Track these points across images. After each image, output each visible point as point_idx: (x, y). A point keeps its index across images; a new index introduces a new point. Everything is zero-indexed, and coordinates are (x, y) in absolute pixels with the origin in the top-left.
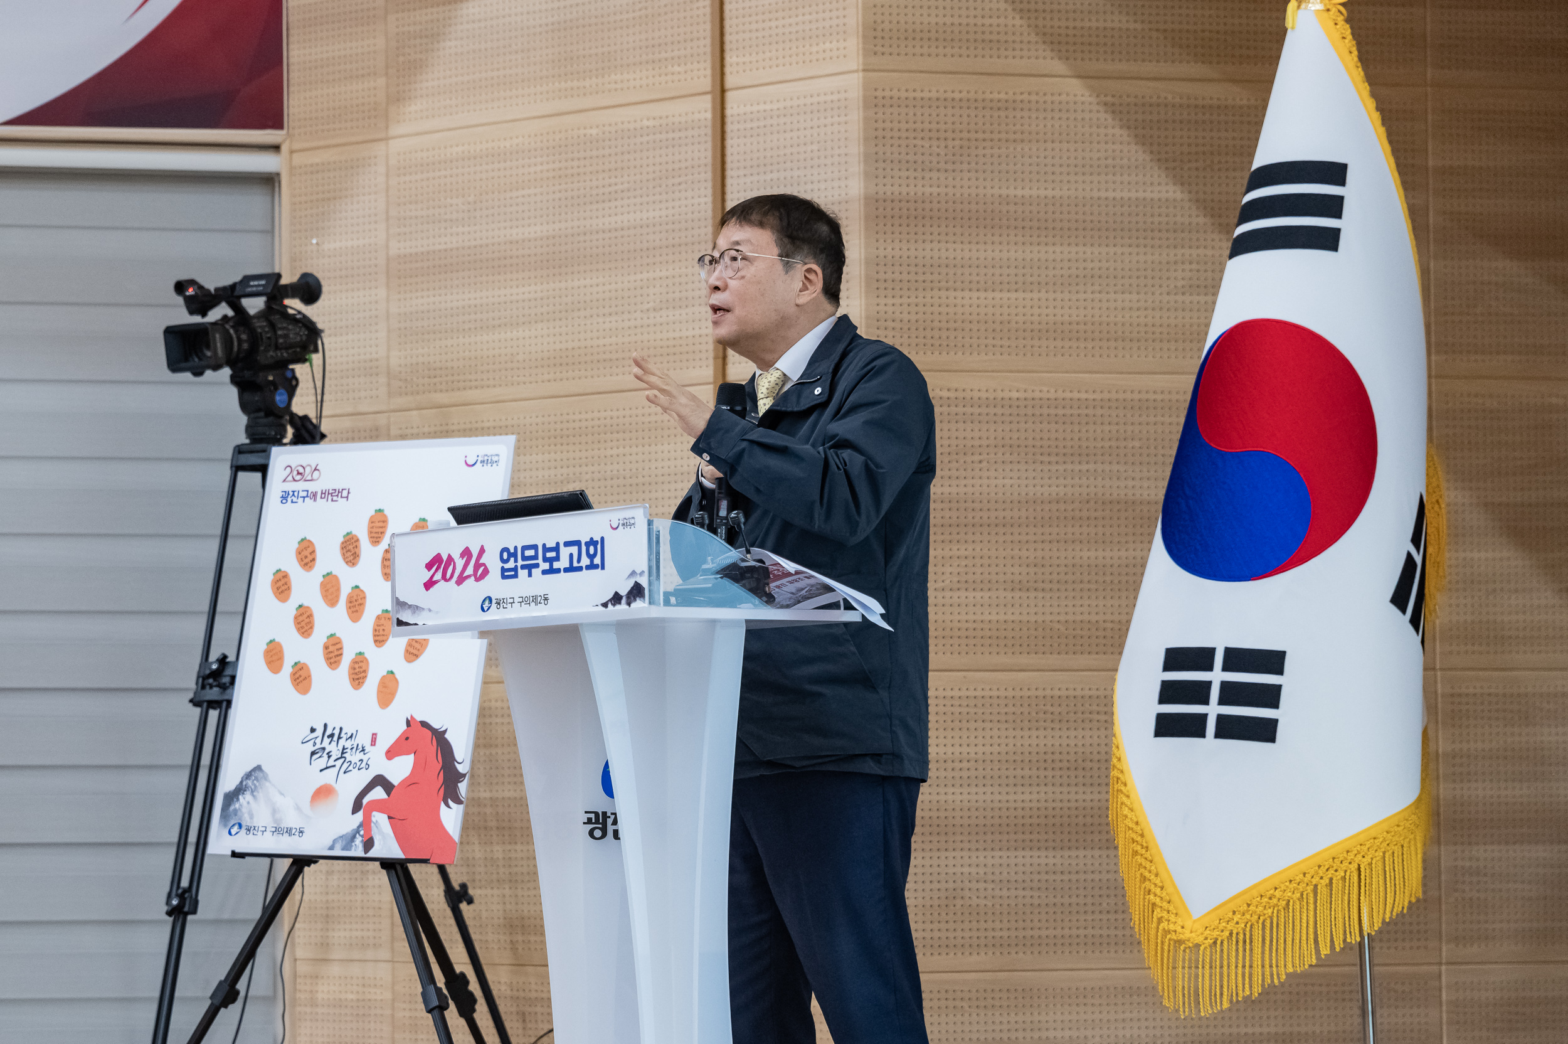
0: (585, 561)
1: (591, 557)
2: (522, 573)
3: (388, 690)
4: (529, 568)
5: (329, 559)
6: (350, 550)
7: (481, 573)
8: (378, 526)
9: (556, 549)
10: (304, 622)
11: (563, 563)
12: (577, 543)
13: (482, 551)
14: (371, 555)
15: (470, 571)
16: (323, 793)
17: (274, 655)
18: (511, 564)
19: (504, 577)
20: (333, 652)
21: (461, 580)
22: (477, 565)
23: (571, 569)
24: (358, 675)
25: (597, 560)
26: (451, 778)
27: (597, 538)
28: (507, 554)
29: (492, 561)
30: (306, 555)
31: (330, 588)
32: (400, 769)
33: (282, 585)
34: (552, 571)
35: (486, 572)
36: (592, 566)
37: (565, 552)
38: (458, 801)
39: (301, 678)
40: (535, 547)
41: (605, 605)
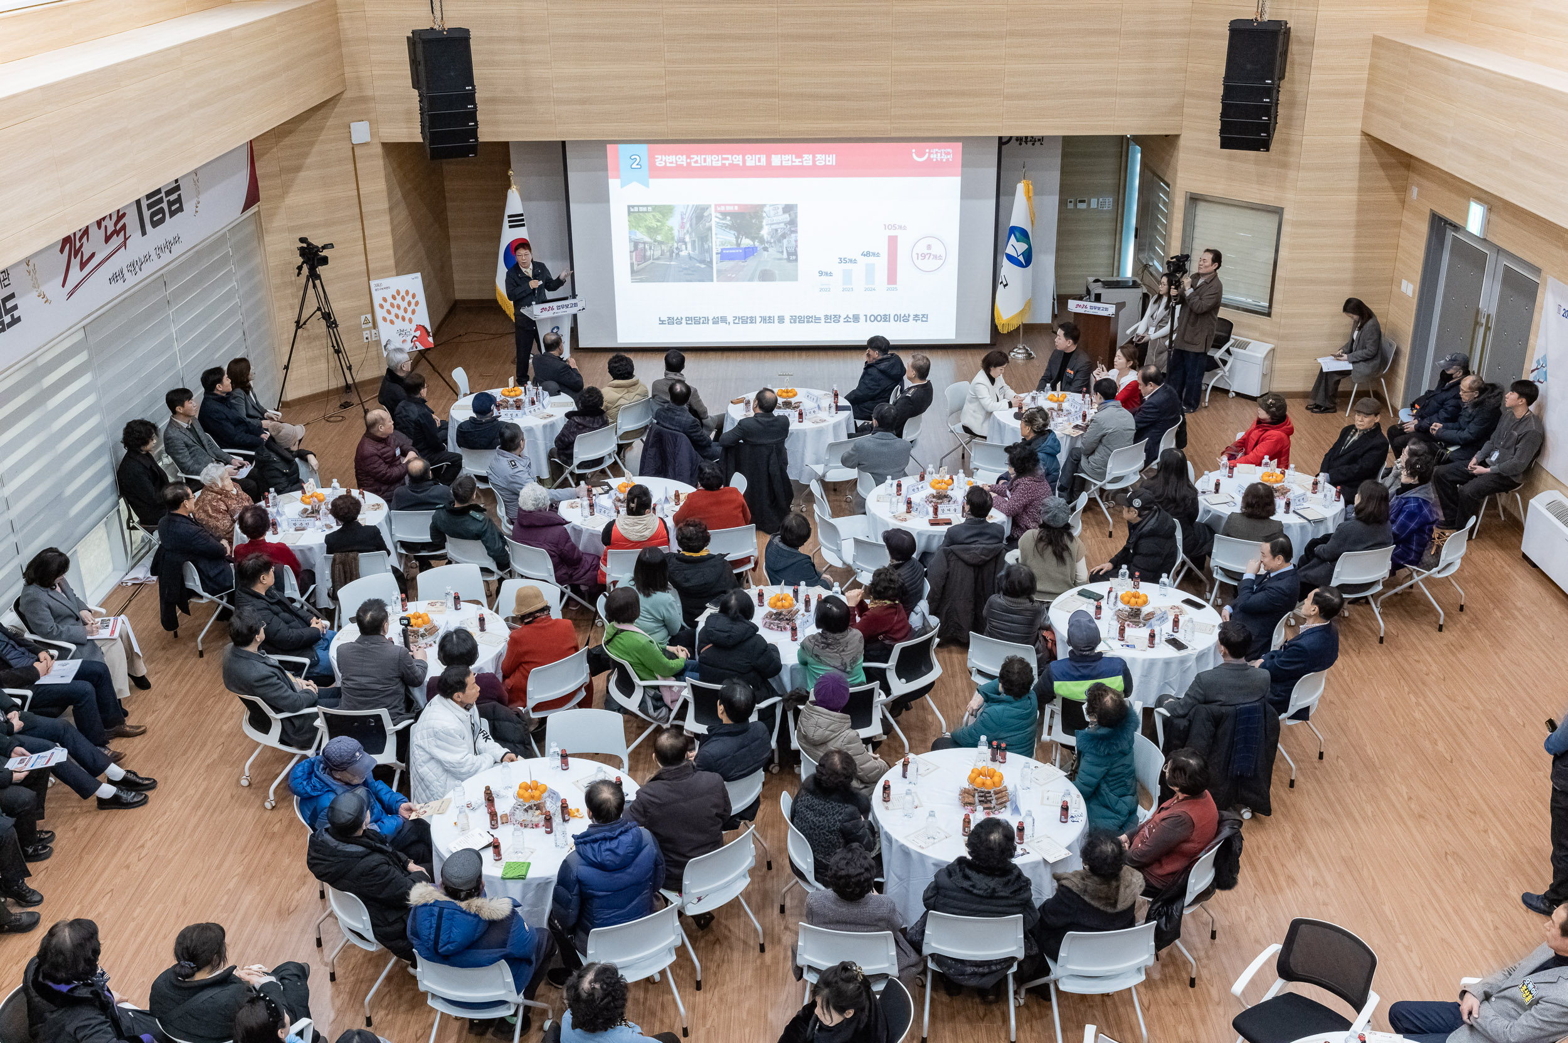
3: (410, 321)
5: (390, 300)
6: (394, 297)
8: (398, 292)
10: (389, 312)
14: (399, 298)
16: (404, 341)
17: (385, 319)
19: (558, 309)
20: (397, 316)
24: (403, 319)
26: (428, 333)
30: (385, 300)
31: (392, 305)
32: (418, 334)
33: (382, 306)
38: (431, 335)
39: (392, 322)
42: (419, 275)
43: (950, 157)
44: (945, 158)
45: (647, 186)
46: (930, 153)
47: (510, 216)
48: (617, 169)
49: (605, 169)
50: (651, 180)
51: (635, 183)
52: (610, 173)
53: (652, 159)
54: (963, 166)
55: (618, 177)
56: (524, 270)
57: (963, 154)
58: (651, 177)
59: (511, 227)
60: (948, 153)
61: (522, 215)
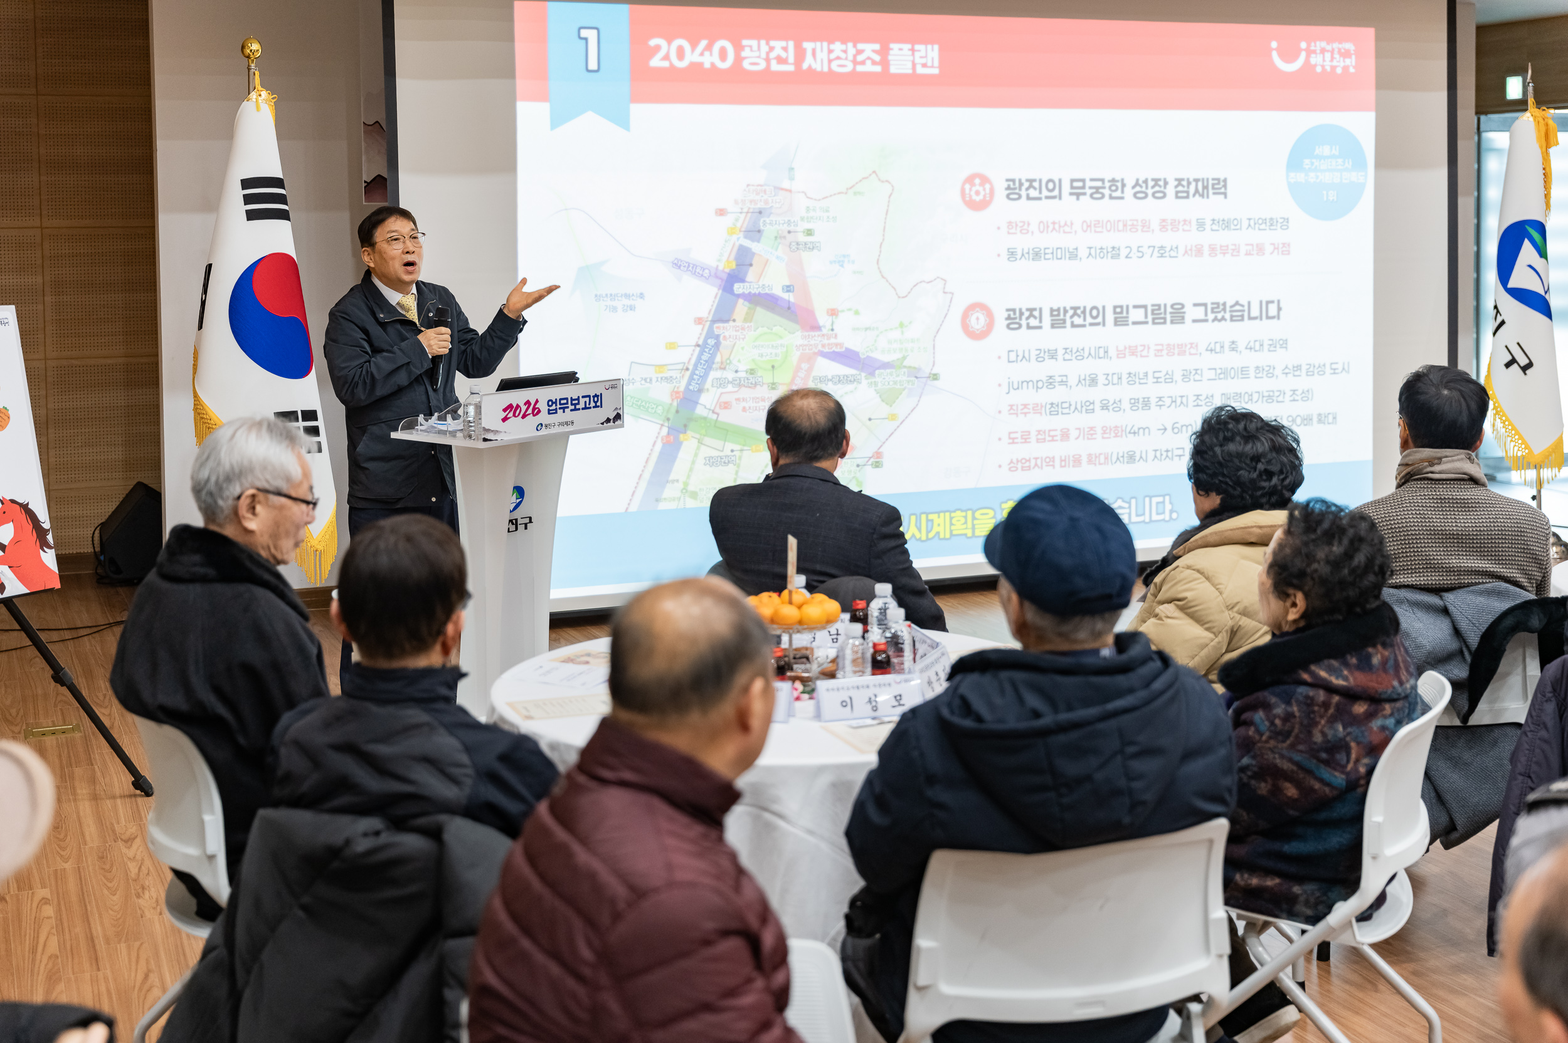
0: (593, 404)
1: (596, 402)
2: (560, 412)
4: (564, 409)
7: (536, 412)
9: (578, 399)
11: (582, 405)
12: (589, 396)
13: (537, 401)
15: (530, 411)
18: (554, 407)
19: (549, 413)
21: (524, 416)
22: (534, 409)
23: (585, 408)
25: (599, 404)
27: (598, 394)
28: (550, 403)
29: (543, 406)
34: (575, 409)
35: (539, 411)
36: (596, 406)
37: (582, 401)
38: (50, 547)
40: (567, 399)
41: (602, 424)
42: (13, 307)
43: (1351, 62)
44: (1340, 63)
45: (624, 122)
46: (1309, 53)
47: (246, 183)
48: (541, 74)
49: (507, 70)
50: (638, 111)
51: (590, 115)
52: (521, 84)
53: (640, 53)
54: (1383, 82)
55: (543, 96)
56: (393, 297)
57: (1379, 55)
58: (636, 98)
59: (251, 215)
60: (1346, 54)
61: (278, 182)
